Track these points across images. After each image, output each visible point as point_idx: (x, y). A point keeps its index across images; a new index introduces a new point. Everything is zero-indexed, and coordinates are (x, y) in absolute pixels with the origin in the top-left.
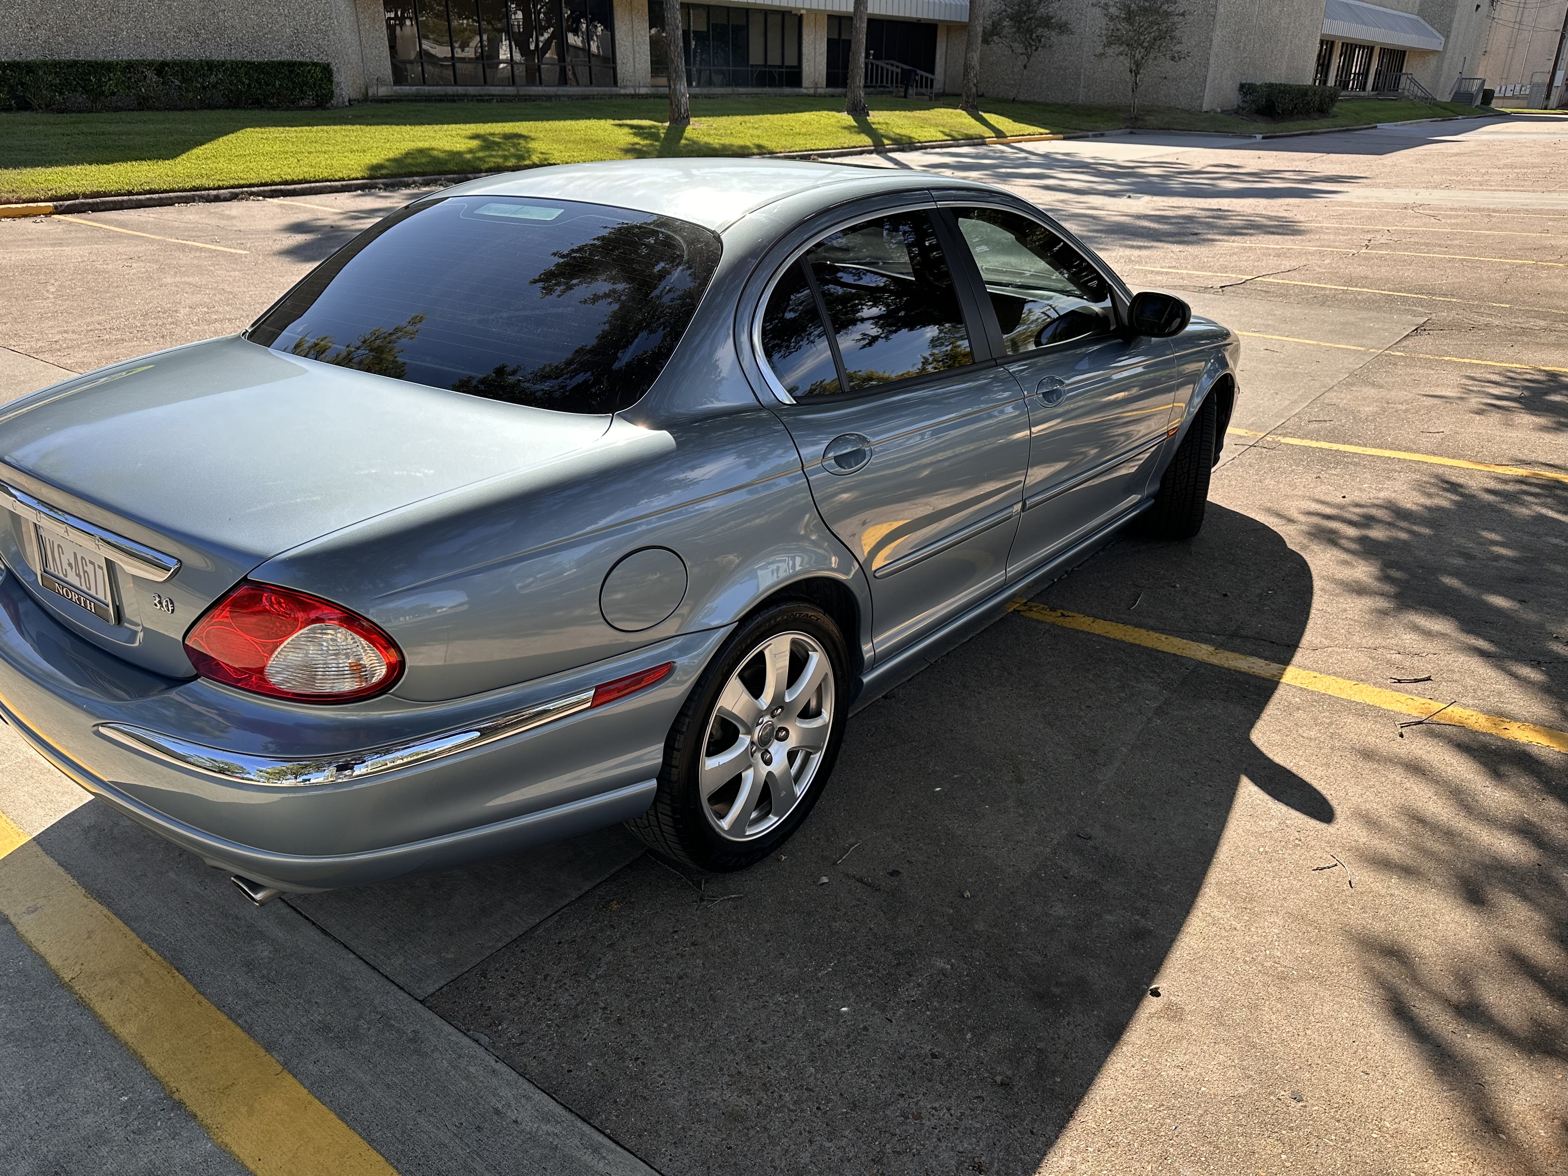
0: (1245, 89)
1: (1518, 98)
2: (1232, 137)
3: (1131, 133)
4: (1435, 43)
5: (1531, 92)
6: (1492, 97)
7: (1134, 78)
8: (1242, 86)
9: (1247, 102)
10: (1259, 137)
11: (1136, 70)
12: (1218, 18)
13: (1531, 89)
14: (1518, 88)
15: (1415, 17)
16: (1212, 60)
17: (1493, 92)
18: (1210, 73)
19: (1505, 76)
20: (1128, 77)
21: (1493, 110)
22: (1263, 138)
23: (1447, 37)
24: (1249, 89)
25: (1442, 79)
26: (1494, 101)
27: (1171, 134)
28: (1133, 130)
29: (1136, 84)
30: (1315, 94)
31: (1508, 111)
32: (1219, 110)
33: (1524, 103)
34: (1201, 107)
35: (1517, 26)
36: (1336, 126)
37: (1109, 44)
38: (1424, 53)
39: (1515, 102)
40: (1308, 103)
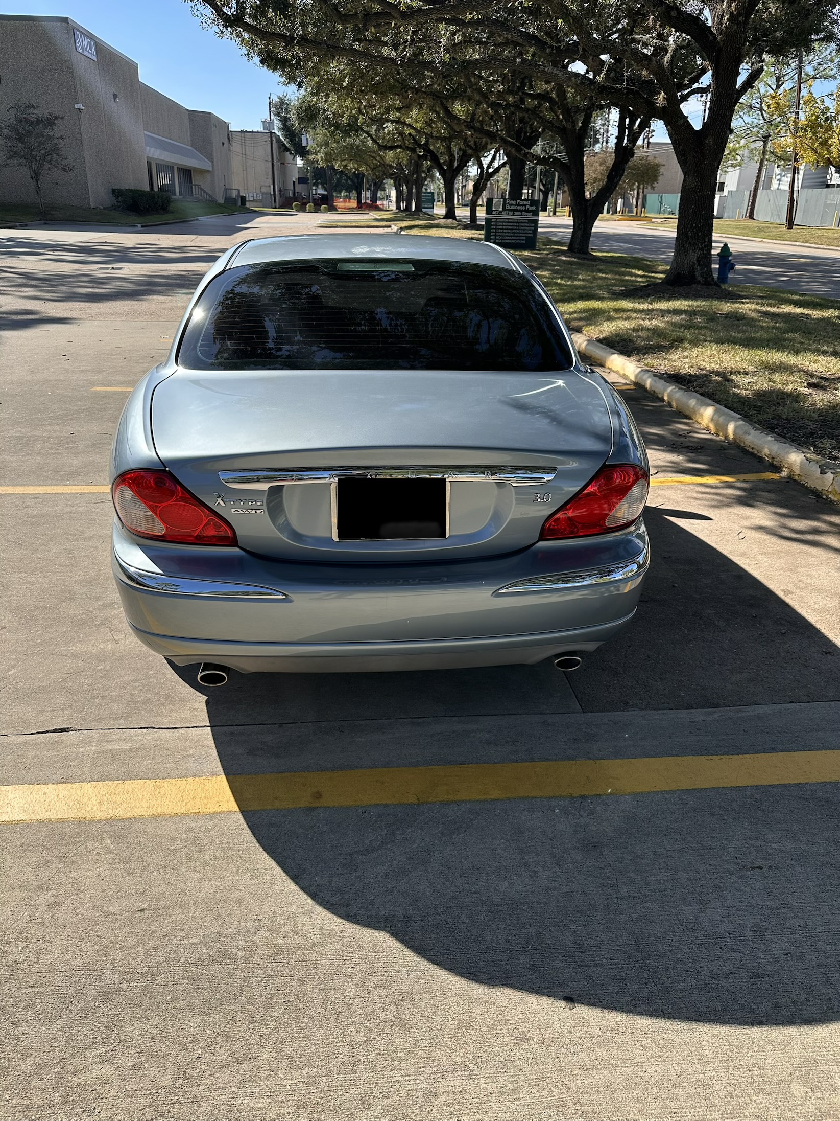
0: (117, 193)
1: (257, 202)
2: (120, 226)
3: (45, 224)
4: (205, 165)
5: (263, 197)
6: (246, 201)
7: (35, 183)
8: (114, 191)
9: (120, 202)
10: (139, 226)
11: (36, 176)
12: (84, 142)
13: (262, 195)
14: (255, 196)
15: (189, 148)
16: (88, 172)
17: (245, 197)
18: (89, 181)
19: (246, 188)
20: (32, 183)
21: (249, 209)
22: (142, 227)
23: (212, 162)
24: (119, 193)
25: (217, 189)
26: (247, 203)
27: (76, 224)
28: (46, 222)
29: (39, 187)
30: (158, 197)
31: (257, 209)
32: (101, 207)
33: (261, 204)
34: (89, 205)
35: (244, 156)
36: (177, 219)
37: (11, 157)
38: (202, 172)
39: (255, 204)
40: (156, 203)
